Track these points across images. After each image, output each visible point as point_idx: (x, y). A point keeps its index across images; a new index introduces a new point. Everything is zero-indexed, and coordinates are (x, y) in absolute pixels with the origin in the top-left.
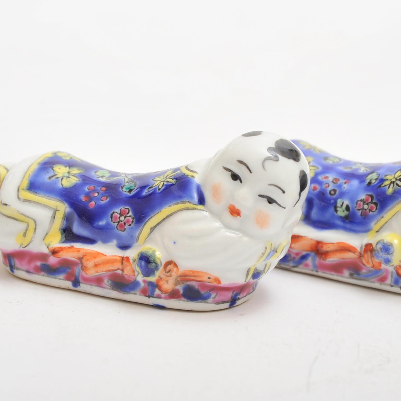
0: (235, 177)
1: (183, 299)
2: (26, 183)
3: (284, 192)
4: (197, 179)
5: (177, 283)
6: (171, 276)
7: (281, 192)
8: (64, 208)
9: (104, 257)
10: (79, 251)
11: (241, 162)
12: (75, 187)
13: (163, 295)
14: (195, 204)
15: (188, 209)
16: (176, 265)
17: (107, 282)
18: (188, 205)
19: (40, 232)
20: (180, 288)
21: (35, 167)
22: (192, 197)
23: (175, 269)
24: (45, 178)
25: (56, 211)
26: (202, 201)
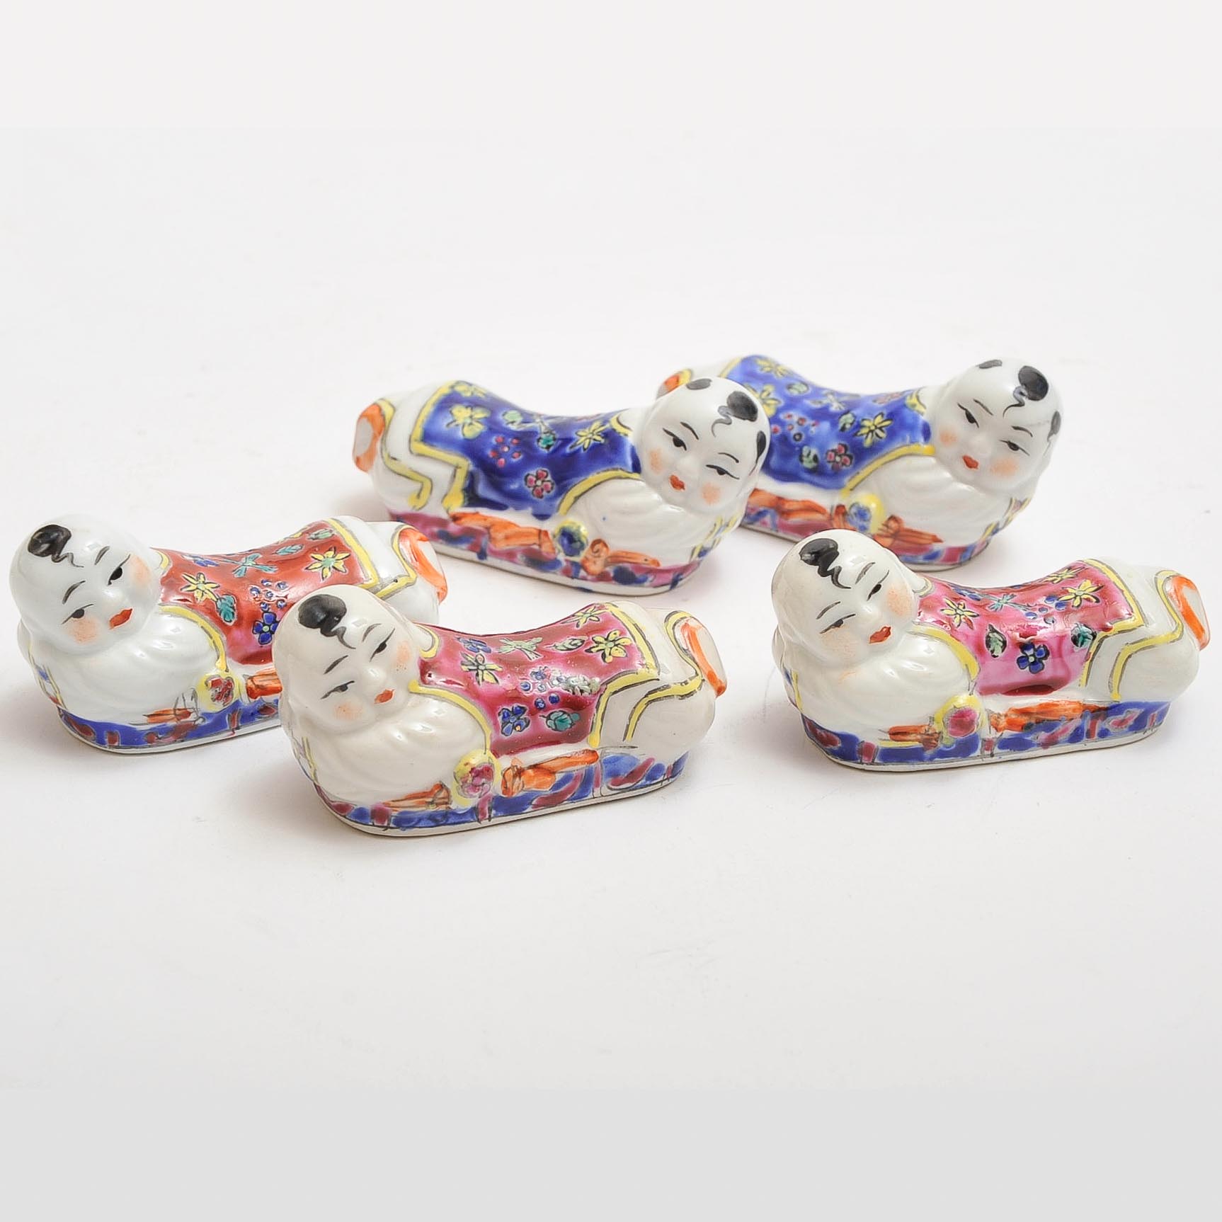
0: (678, 443)
1: (614, 582)
2: (419, 432)
3: (737, 461)
4: (631, 439)
5: (606, 564)
6: (599, 556)
7: (735, 461)
8: (466, 464)
9: (517, 529)
10: (485, 519)
11: (685, 425)
12: (481, 437)
13: (589, 577)
14: (629, 473)
15: (620, 478)
16: (605, 545)
17: (519, 557)
18: (620, 473)
19: (437, 493)
20: (610, 570)
21: (429, 409)
22: (625, 463)
23: (605, 549)
24: (443, 425)
25: (457, 468)
26: (637, 468)
